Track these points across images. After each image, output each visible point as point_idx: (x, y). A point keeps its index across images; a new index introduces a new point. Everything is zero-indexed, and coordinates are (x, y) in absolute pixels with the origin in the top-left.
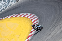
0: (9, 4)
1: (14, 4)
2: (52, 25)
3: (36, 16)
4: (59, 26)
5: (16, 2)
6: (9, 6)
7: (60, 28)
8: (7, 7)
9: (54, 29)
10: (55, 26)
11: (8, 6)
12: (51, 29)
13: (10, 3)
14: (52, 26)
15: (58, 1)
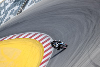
0: (6, 18)
1: (13, 17)
2: (76, 51)
3: (50, 37)
4: (86, 52)
5: (17, 14)
6: (7, 20)
7: (89, 56)
8: (3, 22)
9: (79, 58)
10: (80, 53)
11: (5, 20)
12: (74, 58)
13: (7, 15)
14: (75, 53)
15: (85, 12)
